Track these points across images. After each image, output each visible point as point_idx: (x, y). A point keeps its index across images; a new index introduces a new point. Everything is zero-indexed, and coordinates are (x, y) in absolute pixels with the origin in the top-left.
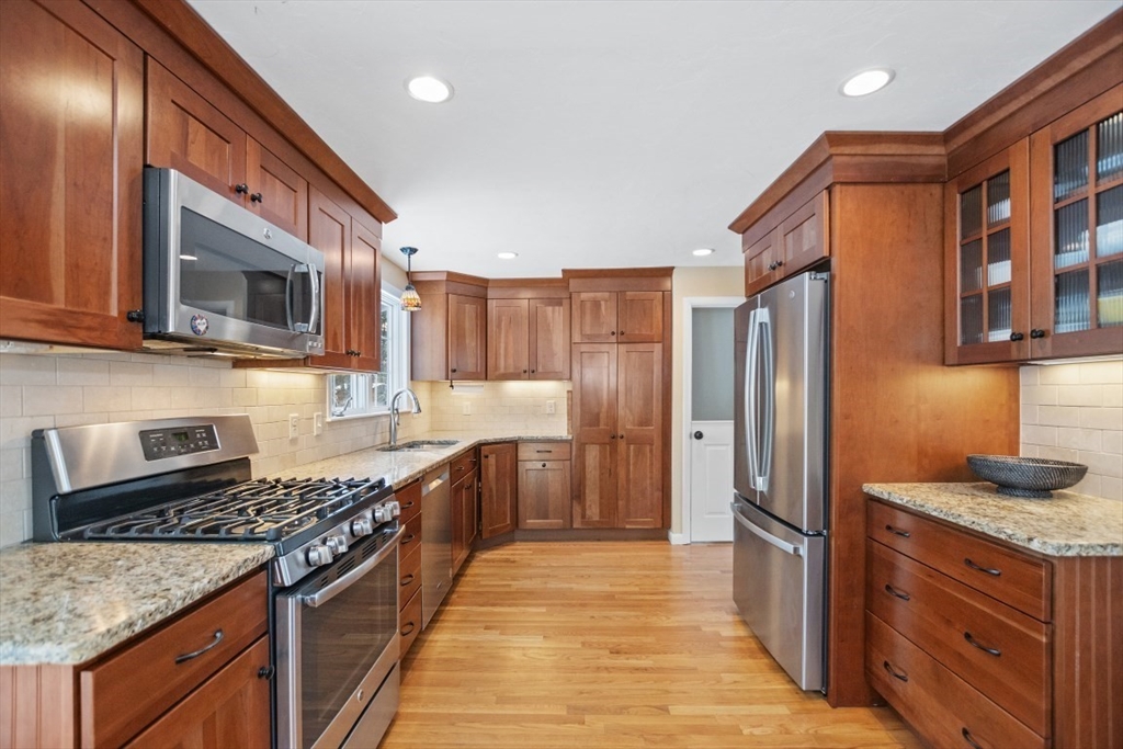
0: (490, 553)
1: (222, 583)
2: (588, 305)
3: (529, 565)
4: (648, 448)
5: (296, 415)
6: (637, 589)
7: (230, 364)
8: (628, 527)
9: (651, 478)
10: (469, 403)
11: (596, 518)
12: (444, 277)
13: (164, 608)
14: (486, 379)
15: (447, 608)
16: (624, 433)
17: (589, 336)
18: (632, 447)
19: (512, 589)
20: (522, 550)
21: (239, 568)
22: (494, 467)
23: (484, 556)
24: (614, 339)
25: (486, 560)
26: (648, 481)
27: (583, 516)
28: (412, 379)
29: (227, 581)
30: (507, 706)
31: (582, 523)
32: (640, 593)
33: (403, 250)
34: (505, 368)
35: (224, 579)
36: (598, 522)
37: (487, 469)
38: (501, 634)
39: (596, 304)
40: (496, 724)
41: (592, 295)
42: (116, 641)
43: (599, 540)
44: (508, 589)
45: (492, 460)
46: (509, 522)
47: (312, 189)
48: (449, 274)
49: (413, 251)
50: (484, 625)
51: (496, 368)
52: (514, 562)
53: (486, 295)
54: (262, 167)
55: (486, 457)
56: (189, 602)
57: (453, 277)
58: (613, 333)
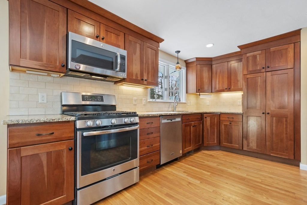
0: (207, 151)
1: (52, 121)
2: (251, 58)
3: (218, 158)
4: (285, 119)
5: (136, 98)
6: (260, 181)
7: (113, 83)
8: (272, 155)
9: (286, 134)
10: (209, 101)
11: (255, 148)
12: (195, 60)
13: (29, 120)
14: (212, 92)
15: (179, 163)
16: (269, 112)
17: (250, 71)
18: (274, 118)
19: (204, 164)
20: (220, 153)
21: (59, 119)
22: (209, 122)
23: (204, 152)
24: (264, 70)
25: (204, 153)
26: (285, 135)
27: (248, 146)
28: (187, 93)
29: (54, 121)
30: (167, 197)
31: (247, 149)
32: (260, 183)
33: (176, 52)
34: (219, 88)
35: (53, 120)
36: (255, 149)
37: (206, 122)
38: (187, 176)
39: (255, 57)
40: (159, 200)
41: (252, 54)
42: (13, 123)
43: (257, 158)
44: (202, 163)
45: (208, 119)
46: (216, 142)
47: (126, 35)
48: (197, 58)
49: (179, 52)
50: (184, 171)
51: (215, 88)
52: (213, 156)
53: (212, 63)
54: (106, 30)
55: (206, 118)
56: (38, 122)
57: (198, 59)
58: (263, 68)
